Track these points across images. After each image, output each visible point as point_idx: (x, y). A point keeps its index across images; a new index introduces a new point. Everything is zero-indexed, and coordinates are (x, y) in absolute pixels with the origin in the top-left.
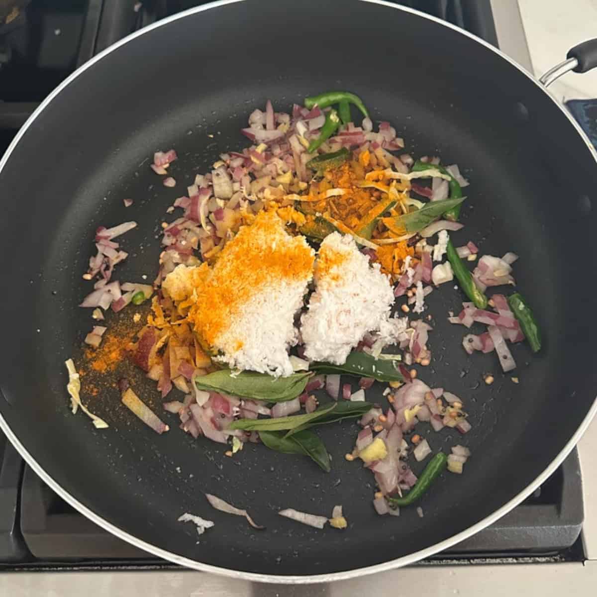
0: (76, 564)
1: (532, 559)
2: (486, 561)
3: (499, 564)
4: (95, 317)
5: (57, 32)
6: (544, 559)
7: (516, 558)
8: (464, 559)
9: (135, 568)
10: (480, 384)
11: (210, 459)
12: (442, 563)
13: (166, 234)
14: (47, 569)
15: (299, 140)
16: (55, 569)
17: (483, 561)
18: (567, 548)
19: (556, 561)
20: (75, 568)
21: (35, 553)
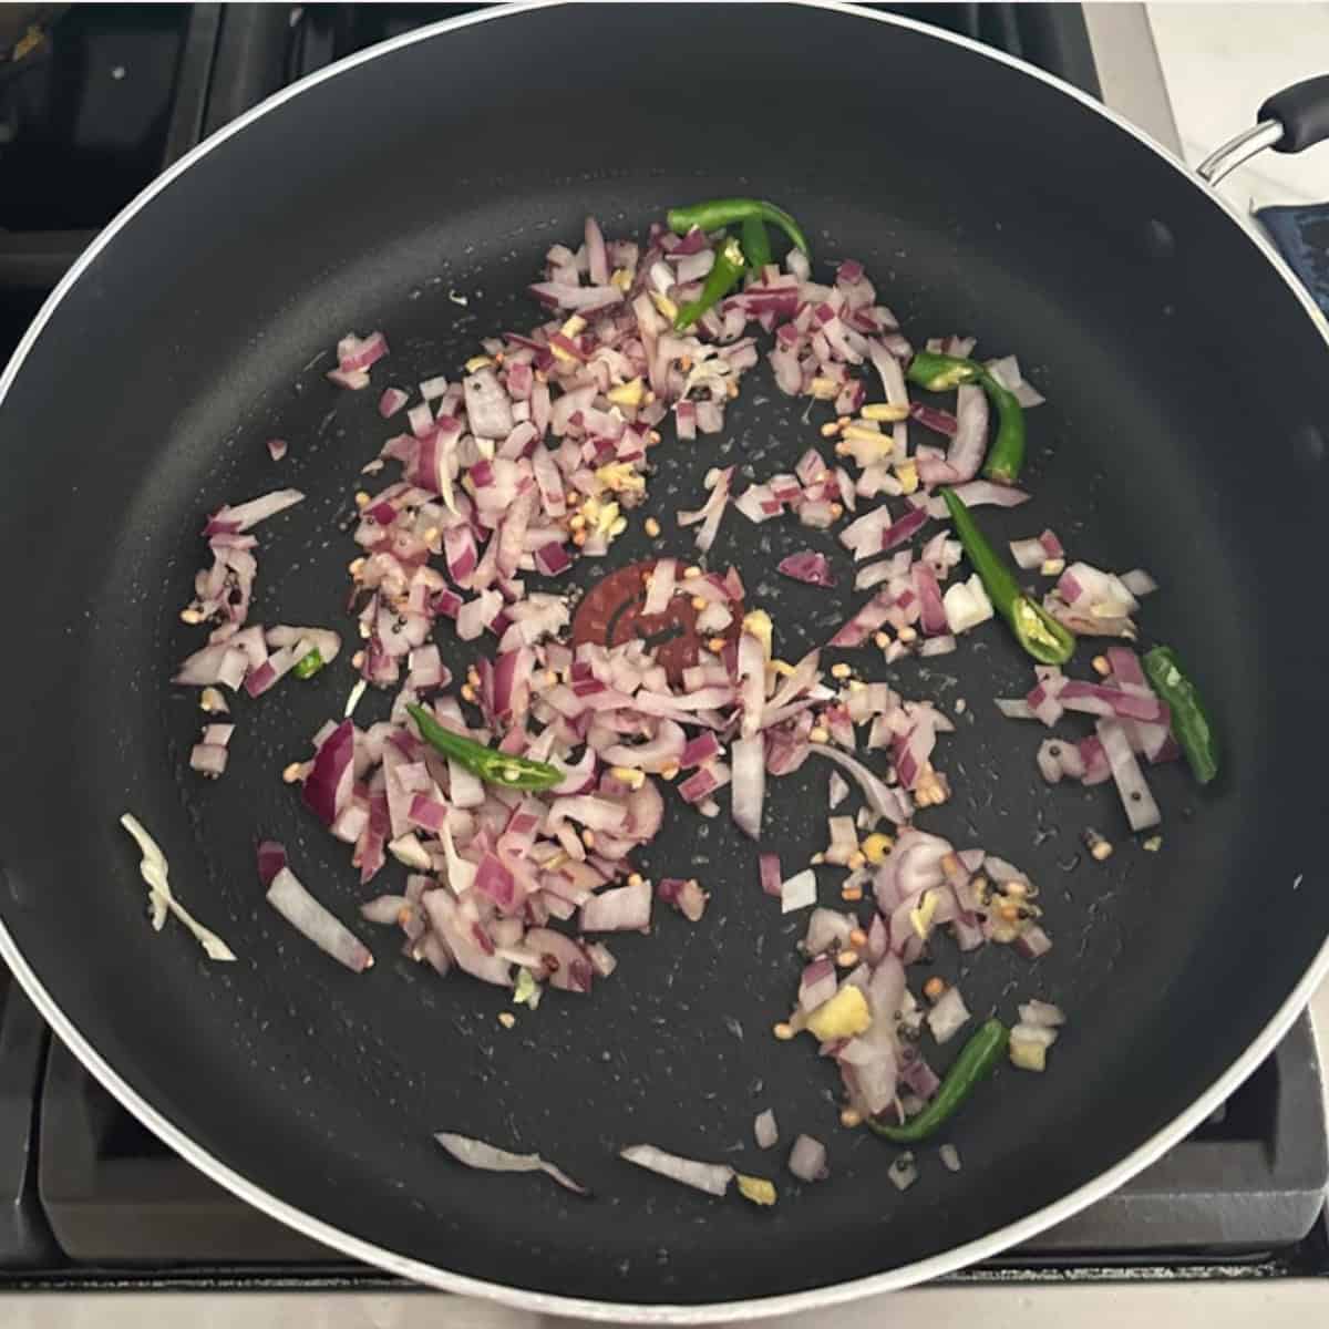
0: (159, 1273)
1: (1210, 1269)
2: (1101, 1272)
3: (1132, 1281)
4: (206, 706)
5: (119, 73)
6: (1237, 1271)
7: (1173, 1267)
8: (1050, 1267)
9: (291, 1283)
10: (1079, 861)
11: (465, 1033)
12: (998, 1277)
13: (364, 518)
14: (95, 1284)
15: (654, 303)
16: (112, 1284)
17: (1094, 1273)
18: (1292, 1246)
19: (1266, 1276)
20: (157, 1284)
21: (69, 1248)
